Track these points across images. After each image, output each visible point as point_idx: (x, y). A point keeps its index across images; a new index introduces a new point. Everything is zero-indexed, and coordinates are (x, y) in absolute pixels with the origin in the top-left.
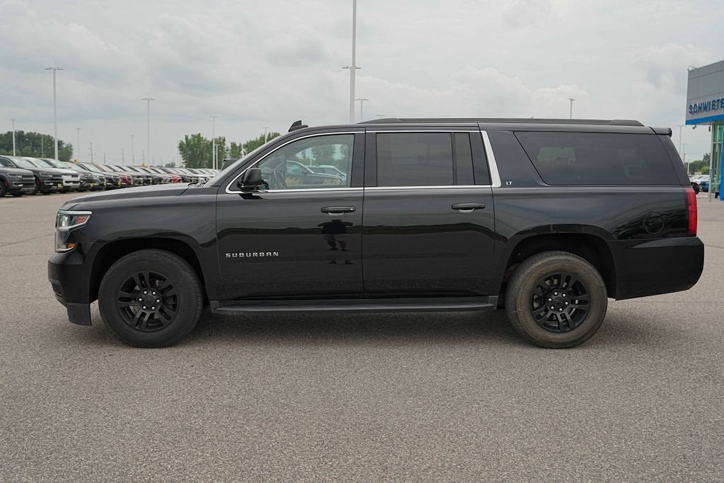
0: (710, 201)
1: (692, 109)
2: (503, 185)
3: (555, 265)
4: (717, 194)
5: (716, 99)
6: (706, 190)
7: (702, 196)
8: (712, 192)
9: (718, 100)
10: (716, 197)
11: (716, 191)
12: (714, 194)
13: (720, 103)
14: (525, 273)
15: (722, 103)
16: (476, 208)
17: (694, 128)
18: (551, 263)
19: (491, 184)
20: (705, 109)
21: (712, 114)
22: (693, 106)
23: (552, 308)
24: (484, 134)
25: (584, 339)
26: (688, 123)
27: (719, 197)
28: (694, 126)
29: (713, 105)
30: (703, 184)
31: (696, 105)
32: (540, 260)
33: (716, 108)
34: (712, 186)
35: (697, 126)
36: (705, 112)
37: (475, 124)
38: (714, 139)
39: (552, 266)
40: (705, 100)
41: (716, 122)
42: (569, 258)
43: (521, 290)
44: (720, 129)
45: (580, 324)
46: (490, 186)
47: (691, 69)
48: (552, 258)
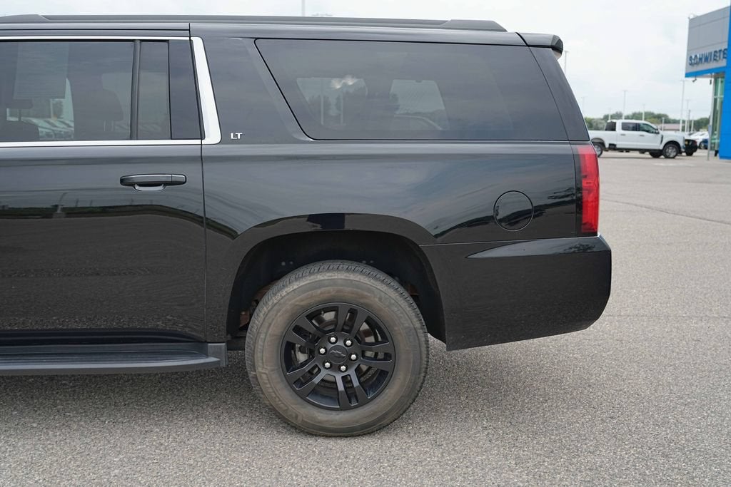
0: (708, 160)
1: (692, 61)
2: (225, 139)
3: (323, 289)
4: (717, 152)
5: (718, 50)
6: (706, 148)
7: (701, 154)
8: (711, 149)
9: (720, 51)
10: (716, 155)
11: (716, 149)
12: (714, 152)
13: (722, 54)
14: (270, 303)
15: (724, 54)
16: (166, 184)
17: (694, 81)
18: (319, 285)
19: (202, 137)
20: (706, 60)
21: (713, 65)
22: (693, 57)
23: (327, 365)
24: (198, 43)
25: (385, 422)
26: (687, 75)
27: (718, 155)
28: (694, 79)
29: (715, 55)
30: (705, 141)
31: (696, 56)
32: (296, 279)
33: (718, 59)
34: (712, 143)
35: (698, 79)
36: (706, 63)
37: (185, 25)
38: (715, 93)
39: (319, 291)
40: (706, 51)
41: (718, 75)
42: (352, 277)
43: (262, 336)
44: (722, 82)
45: (377, 395)
46: (198, 142)
47: (692, 17)
48: (319, 277)
